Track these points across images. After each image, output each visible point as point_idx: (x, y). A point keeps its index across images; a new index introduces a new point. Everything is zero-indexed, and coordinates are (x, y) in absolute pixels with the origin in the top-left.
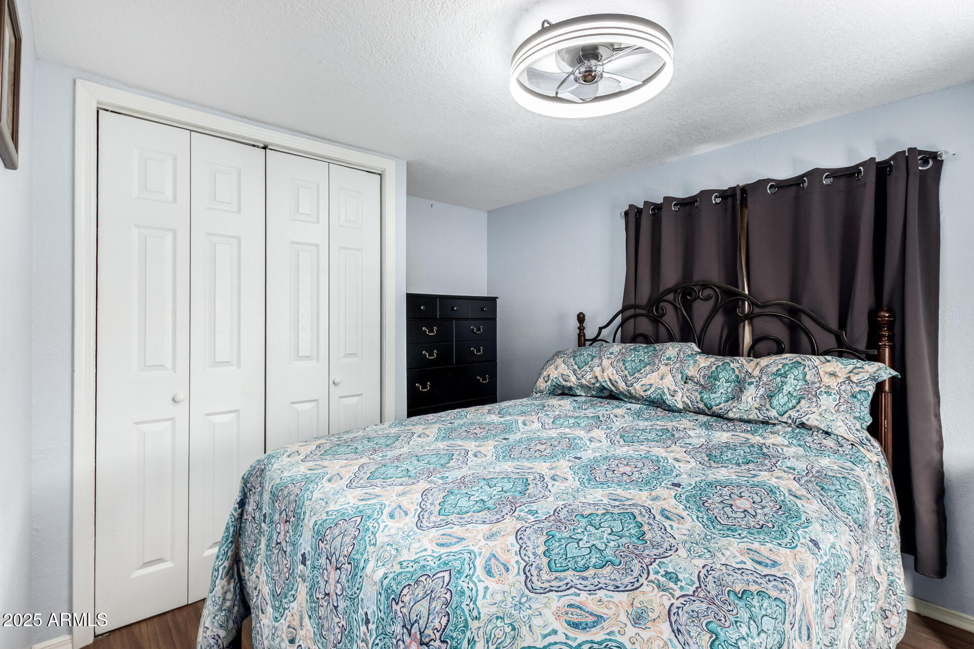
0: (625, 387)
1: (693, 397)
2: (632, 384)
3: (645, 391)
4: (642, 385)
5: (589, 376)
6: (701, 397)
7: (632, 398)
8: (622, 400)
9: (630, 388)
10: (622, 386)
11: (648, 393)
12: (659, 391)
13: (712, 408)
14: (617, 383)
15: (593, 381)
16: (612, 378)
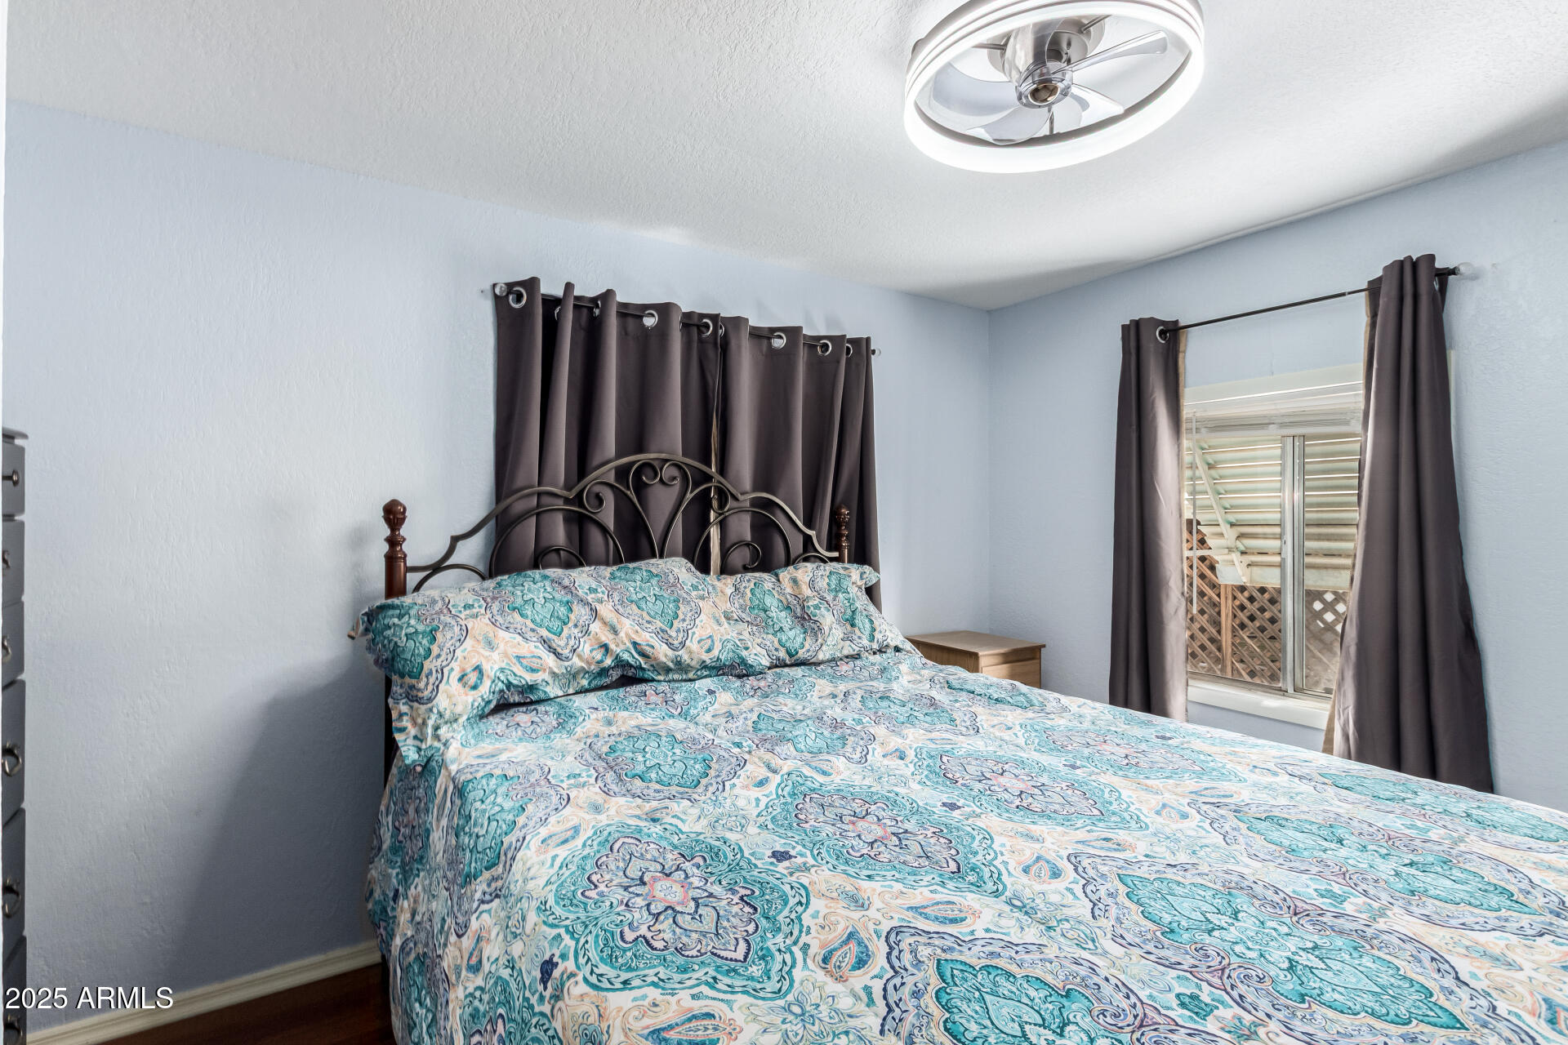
0: (670, 653)
1: (768, 643)
2: (683, 643)
3: (709, 650)
4: (699, 642)
5: (586, 648)
6: (779, 641)
7: (680, 670)
8: (653, 680)
9: (680, 653)
10: (663, 653)
11: (715, 652)
12: (730, 646)
13: (797, 653)
14: (653, 647)
15: (598, 656)
16: (638, 640)
